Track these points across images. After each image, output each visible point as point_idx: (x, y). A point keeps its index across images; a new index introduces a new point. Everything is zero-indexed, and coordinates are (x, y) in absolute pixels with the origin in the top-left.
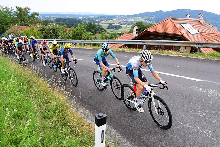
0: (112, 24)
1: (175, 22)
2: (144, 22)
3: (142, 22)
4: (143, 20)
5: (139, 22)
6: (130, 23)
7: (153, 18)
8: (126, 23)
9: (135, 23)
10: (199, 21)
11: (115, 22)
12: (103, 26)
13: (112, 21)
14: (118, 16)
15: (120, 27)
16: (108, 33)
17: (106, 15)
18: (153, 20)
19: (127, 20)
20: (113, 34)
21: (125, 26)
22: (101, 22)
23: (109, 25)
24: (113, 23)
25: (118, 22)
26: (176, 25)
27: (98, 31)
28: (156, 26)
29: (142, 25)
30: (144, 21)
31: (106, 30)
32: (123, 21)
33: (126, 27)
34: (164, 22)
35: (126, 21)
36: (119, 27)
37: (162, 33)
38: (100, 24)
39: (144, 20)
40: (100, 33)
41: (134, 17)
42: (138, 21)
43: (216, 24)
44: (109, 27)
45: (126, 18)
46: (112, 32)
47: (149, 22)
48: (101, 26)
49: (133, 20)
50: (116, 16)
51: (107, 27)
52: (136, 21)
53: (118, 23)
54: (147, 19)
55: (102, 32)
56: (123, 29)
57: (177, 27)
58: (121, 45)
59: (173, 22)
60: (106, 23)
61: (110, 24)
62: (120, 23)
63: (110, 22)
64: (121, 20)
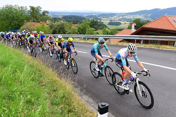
0: (113, 21)
1: (171, 19)
2: (141, 19)
3: (139, 19)
4: (141, 17)
5: (137, 19)
6: (128, 20)
7: (149, 15)
8: (125, 20)
9: (133, 19)
11: (115, 19)
12: (105, 22)
13: (113, 19)
14: (118, 13)
15: (120, 24)
16: (109, 29)
17: (107, 13)
18: (149, 17)
19: (126, 17)
20: (113, 29)
22: (103, 19)
23: (109, 21)
24: (113, 20)
25: (118, 19)
26: (171, 22)
27: (100, 27)
28: (152, 23)
29: (140, 22)
30: (141, 18)
31: (107, 26)
32: (122, 18)
33: (125, 23)
34: (160, 19)
35: (125, 18)
36: (118, 24)
37: (158, 29)
38: (102, 21)
40: (101, 29)
41: (132, 15)
42: (135, 18)
44: (110, 24)
45: (125, 16)
46: (113, 28)
47: (146, 19)
48: (103, 23)
49: (132, 17)
50: (116, 13)
51: (108, 24)
53: (117, 20)
54: (144, 16)
55: (103, 27)
56: (123, 25)
57: (172, 23)
58: (121, 40)
59: (168, 19)
60: (107, 19)
61: (111, 20)
62: (120, 20)
63: (110, 19)
64: (120, 17)
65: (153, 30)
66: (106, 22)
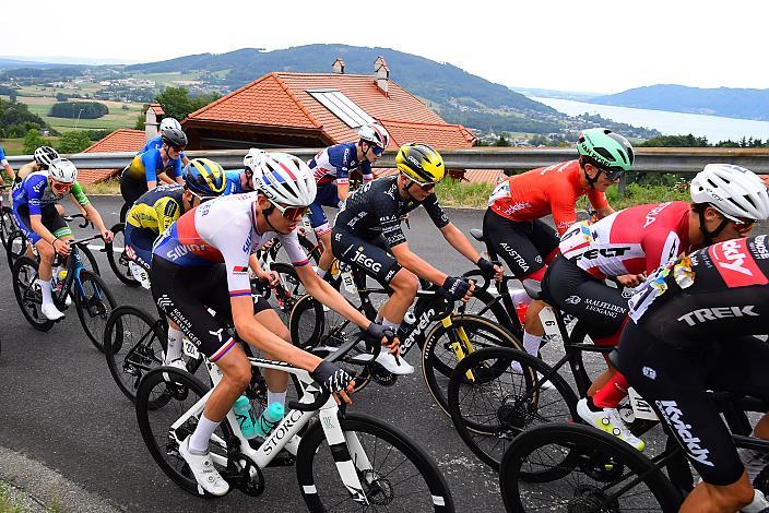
0: (70, 100)
1: (294, 86)
2: (191, 90)
3: (182, 91)
4: (187, 83)
5: (171, 91)
6: (136, 93)
7: (222, 74)
8: (124, 93)
9: (157, 92)
10: (375, 83)
11: (82, 90)
12: (34, 106)
13: (69, 88)
14: (91, 68)
15: (102, 111)
16: (55, 133)
17: (44, 65)
18: (223, 83)
19: (127, 82)
20: (73, 135)
21: (120, 105)
22: (25, 90)
23: (55, 101)
24: (73, 96)
25: (91, 91)
26: (296, 97)
27: (11, 127)
28: (227, 102)
29: (184, 101)
30: (191, 85)
31: (45, 119)
32: (110, 88)
33: (124, 108)
34: (255, 87)
35: (125, 88)
36: (97, 111)
37: (250, 126)
38: (20, 100)
39: (190, 82)
40: (20, 134)
41: (154, 72)
42: (167, 85)
43: (434, 92)
44: (57, 112)
45: (123, 77)
46: (70, 130)
47: (208, 91)
48: (25, 106)
49: (152, 84)
50: (83, 67)
51: (48, 111)
52: (163, 86)
53: (91, 95)
54: (202, 78)
55: (28, 128)
56: (114, 117)
57: (301, 103)
59: (285, 86)
60: (44, 93)
61: (60, 97)
62: (101, 94)
63: (59, 91)
64: (103, 83)
65: (230, 130)
66: (38, 102)
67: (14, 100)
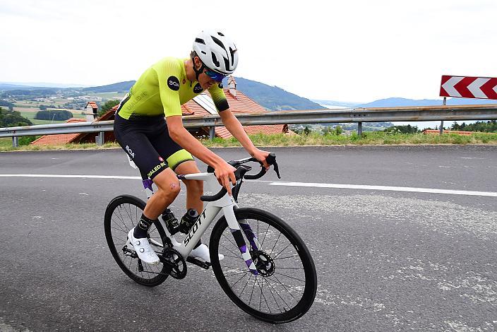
0: (48, 109)
5: (111, 103)
8: (82, 105)
9: (103, 104)
10: (229, 91)
11: (56, 104)
12: (24, 113)
13: (47, 102)
14: (61, 89)
15: (68, 116)
17: (31, 88)
19: (84, 98)
21: (80, 112)
22: (19, 103)
23: (38, 110)
24: (50, 107)
25: (62, 103)
31: (32, 120)
32: (74, 102)
33: (83, 114)
35: (83, 102)
36: (66, 116)
38: (15, 109)
41: (101, 92)
42: (108, 99)
43: (267, 103)
44: (39, 116)
45: (81, 95)
48: (19, 113)
49: (100, 99)
50: (57, 89)
51: (34, 116)
52: (106, 100)
53: (61, 106)
60: (31, 105)
61: (42, 107)
62: (68, 105)
63: (41, 103)
64: (69, 99)
66: (27, 110)
67: (12, 110)
